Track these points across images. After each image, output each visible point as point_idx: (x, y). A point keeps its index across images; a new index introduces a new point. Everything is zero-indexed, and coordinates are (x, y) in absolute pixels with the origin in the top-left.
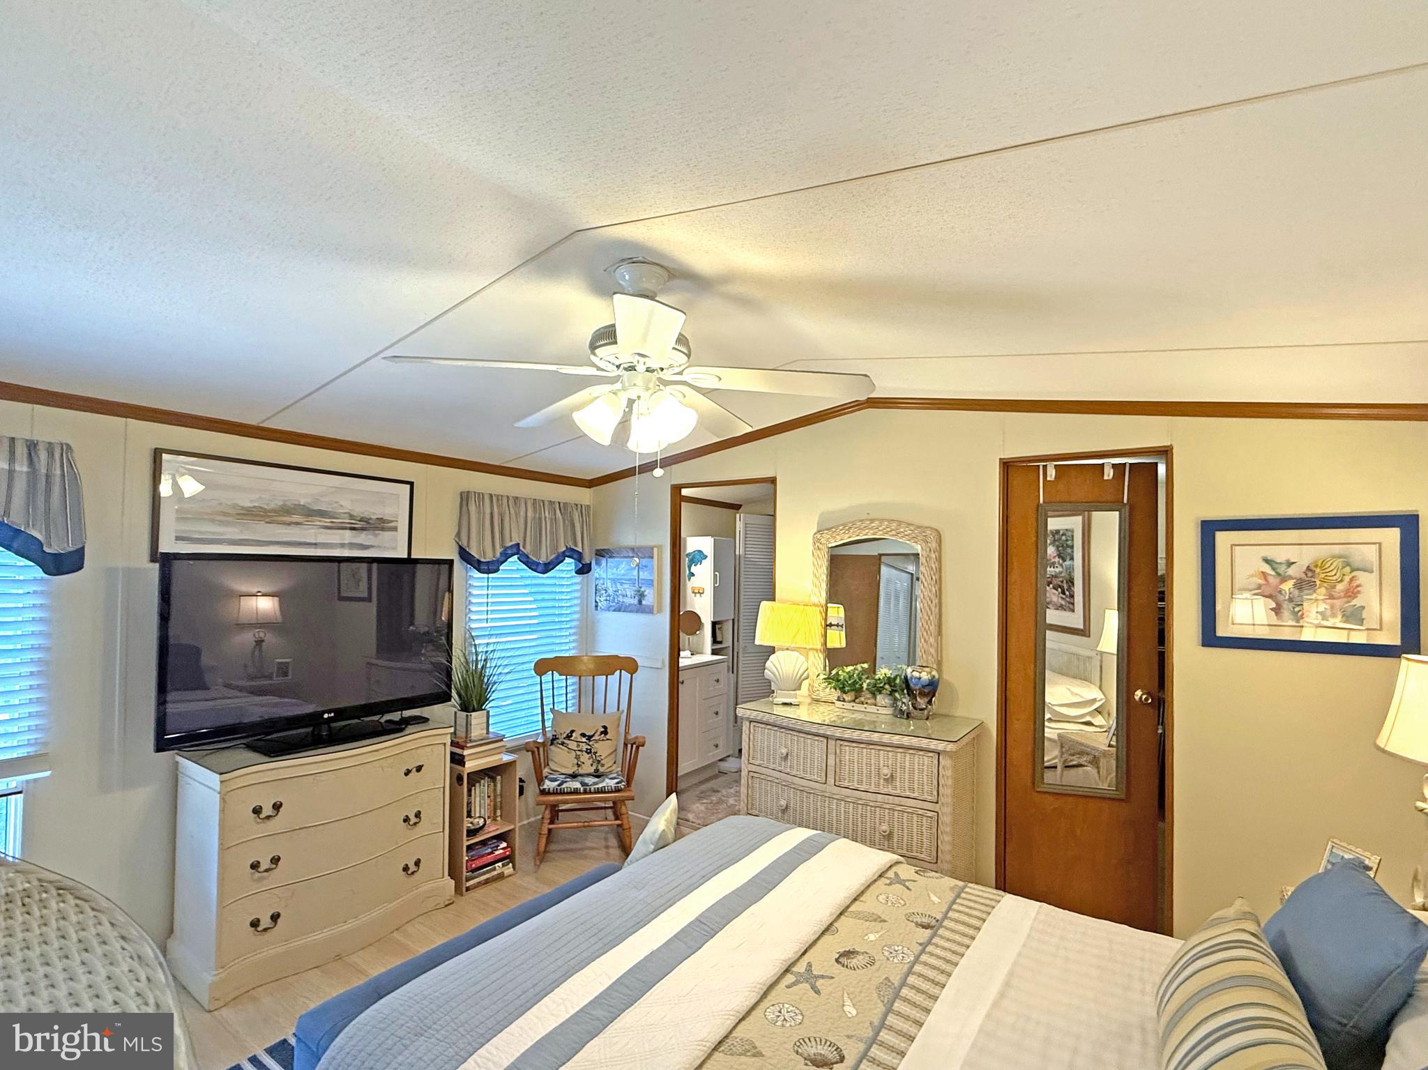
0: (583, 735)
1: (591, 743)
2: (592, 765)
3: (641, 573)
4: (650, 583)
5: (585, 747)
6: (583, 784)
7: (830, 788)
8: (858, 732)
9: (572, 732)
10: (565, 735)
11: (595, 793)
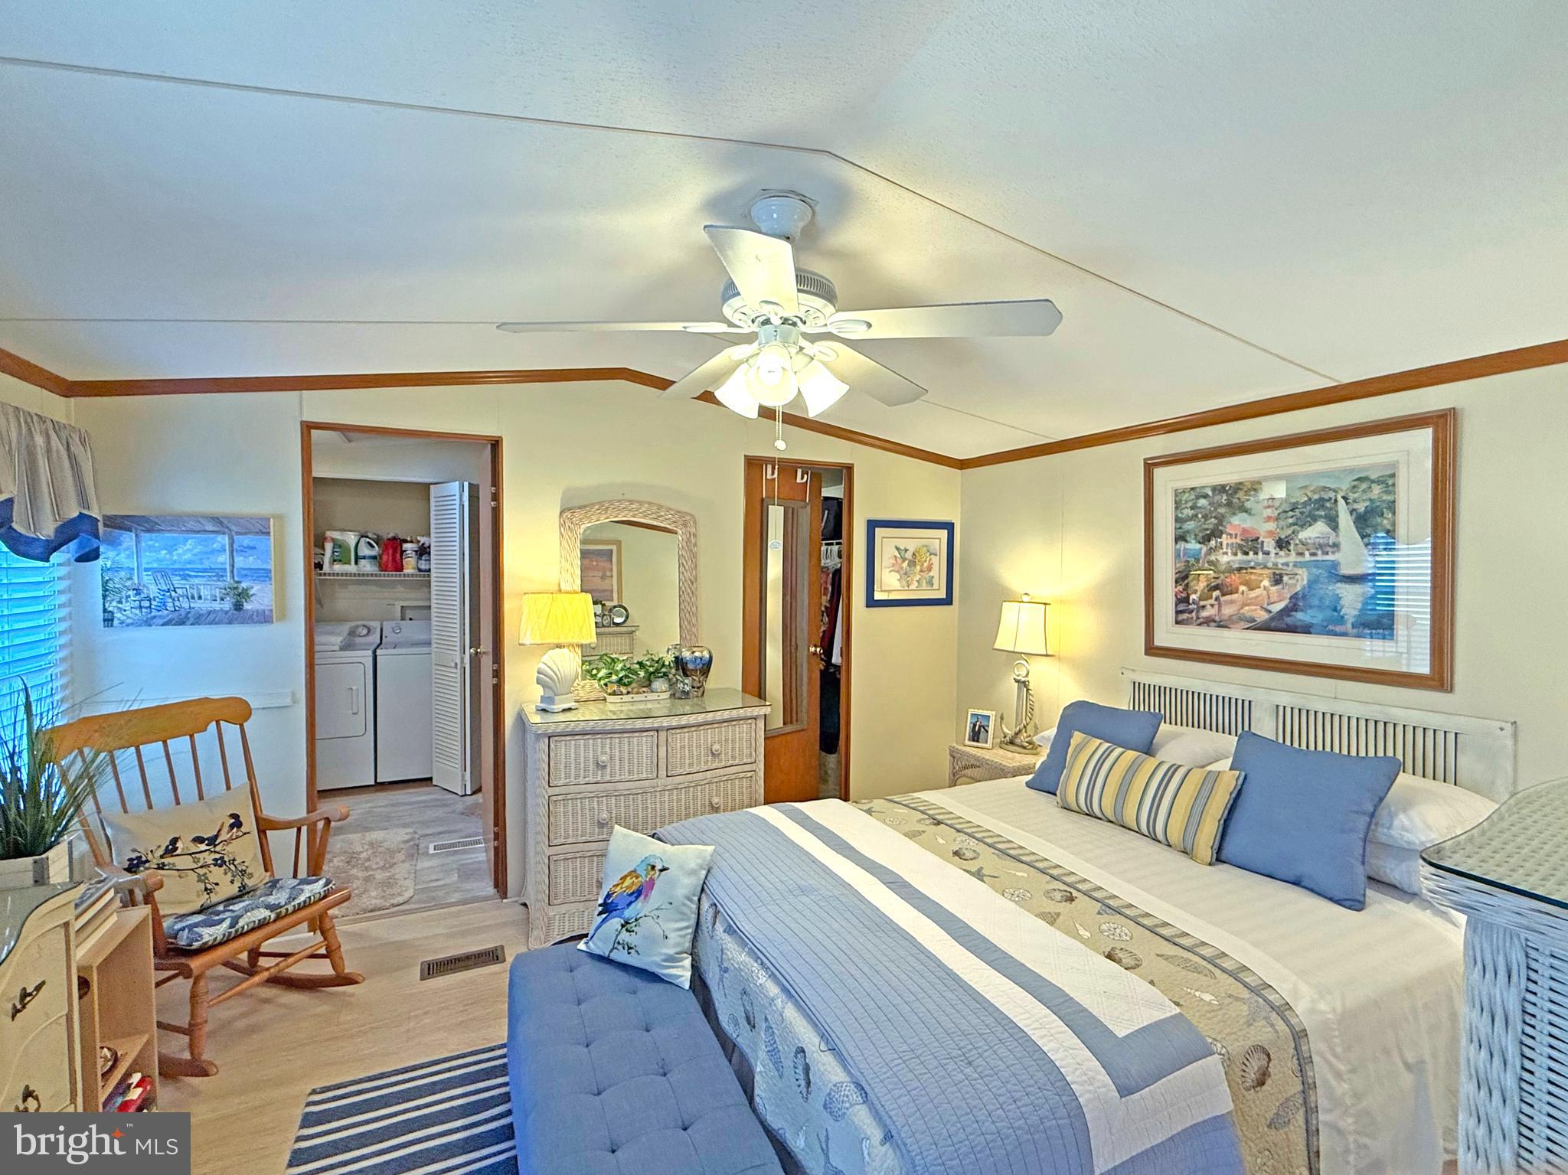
0: (199, 840)
1: (218, 848)
2: (232, 882)
3: (236, 559)
4: (263, 575)
5: (209, 858)
6: (269, 907)
7: (663, 781)
8: (703, 715)
9: (174, 841)
10: (161, 852)
11: (294, 912)
